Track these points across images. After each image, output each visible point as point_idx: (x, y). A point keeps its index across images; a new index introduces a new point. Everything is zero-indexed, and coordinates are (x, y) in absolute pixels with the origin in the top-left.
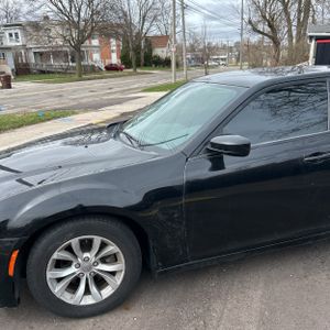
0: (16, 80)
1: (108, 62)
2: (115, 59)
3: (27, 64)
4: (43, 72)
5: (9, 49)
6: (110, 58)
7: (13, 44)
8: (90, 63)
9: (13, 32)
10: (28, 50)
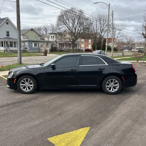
0: (49, 53)
1: (87, 48)
2: (90, 47)
3: (56, 48)
4: (61, 51)
5: (50, 42)
6: (88, 46)
7: (52, 40)
8: (79, 48)
9: (53, 36)
10: (57, 42)
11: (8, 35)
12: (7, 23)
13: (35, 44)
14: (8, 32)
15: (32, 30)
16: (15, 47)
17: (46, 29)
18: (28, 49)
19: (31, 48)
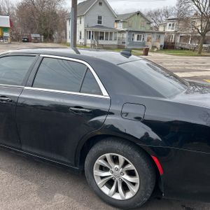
3: (174, 43)
10: (177, 34)
11: (100, 22)
12: (100, 4)
13: (138, 36)
14: (100, 18)
15: (138, 13)
16: (107, 39)
17: (167, 13)
18: (127, 43)
19: (132, 43)
